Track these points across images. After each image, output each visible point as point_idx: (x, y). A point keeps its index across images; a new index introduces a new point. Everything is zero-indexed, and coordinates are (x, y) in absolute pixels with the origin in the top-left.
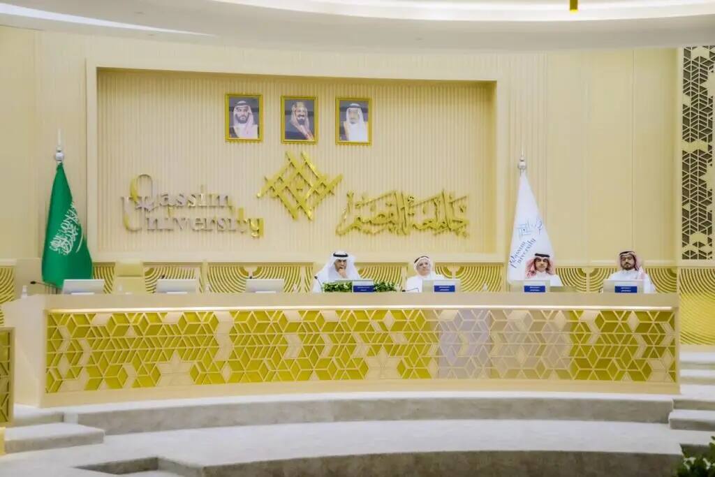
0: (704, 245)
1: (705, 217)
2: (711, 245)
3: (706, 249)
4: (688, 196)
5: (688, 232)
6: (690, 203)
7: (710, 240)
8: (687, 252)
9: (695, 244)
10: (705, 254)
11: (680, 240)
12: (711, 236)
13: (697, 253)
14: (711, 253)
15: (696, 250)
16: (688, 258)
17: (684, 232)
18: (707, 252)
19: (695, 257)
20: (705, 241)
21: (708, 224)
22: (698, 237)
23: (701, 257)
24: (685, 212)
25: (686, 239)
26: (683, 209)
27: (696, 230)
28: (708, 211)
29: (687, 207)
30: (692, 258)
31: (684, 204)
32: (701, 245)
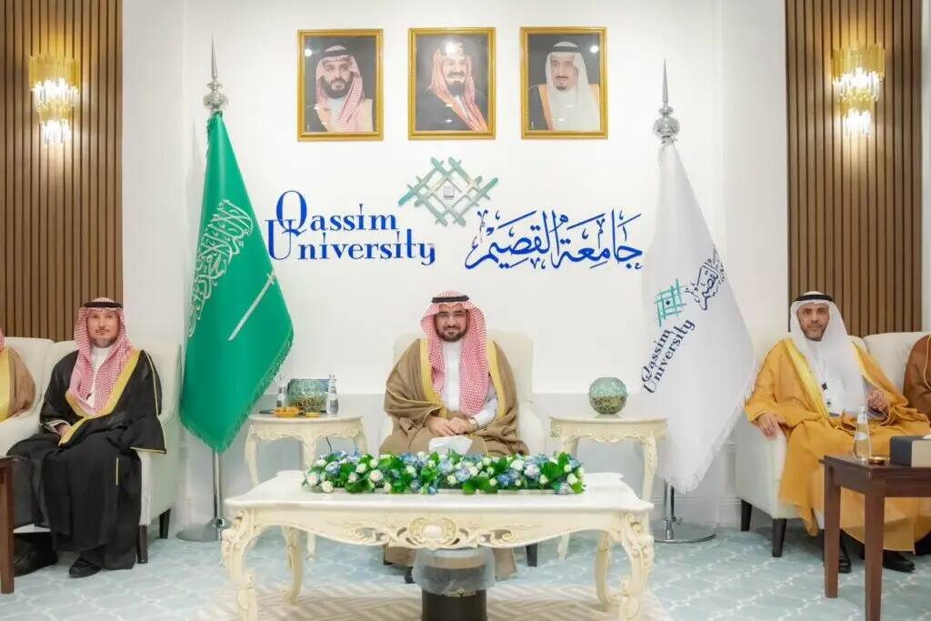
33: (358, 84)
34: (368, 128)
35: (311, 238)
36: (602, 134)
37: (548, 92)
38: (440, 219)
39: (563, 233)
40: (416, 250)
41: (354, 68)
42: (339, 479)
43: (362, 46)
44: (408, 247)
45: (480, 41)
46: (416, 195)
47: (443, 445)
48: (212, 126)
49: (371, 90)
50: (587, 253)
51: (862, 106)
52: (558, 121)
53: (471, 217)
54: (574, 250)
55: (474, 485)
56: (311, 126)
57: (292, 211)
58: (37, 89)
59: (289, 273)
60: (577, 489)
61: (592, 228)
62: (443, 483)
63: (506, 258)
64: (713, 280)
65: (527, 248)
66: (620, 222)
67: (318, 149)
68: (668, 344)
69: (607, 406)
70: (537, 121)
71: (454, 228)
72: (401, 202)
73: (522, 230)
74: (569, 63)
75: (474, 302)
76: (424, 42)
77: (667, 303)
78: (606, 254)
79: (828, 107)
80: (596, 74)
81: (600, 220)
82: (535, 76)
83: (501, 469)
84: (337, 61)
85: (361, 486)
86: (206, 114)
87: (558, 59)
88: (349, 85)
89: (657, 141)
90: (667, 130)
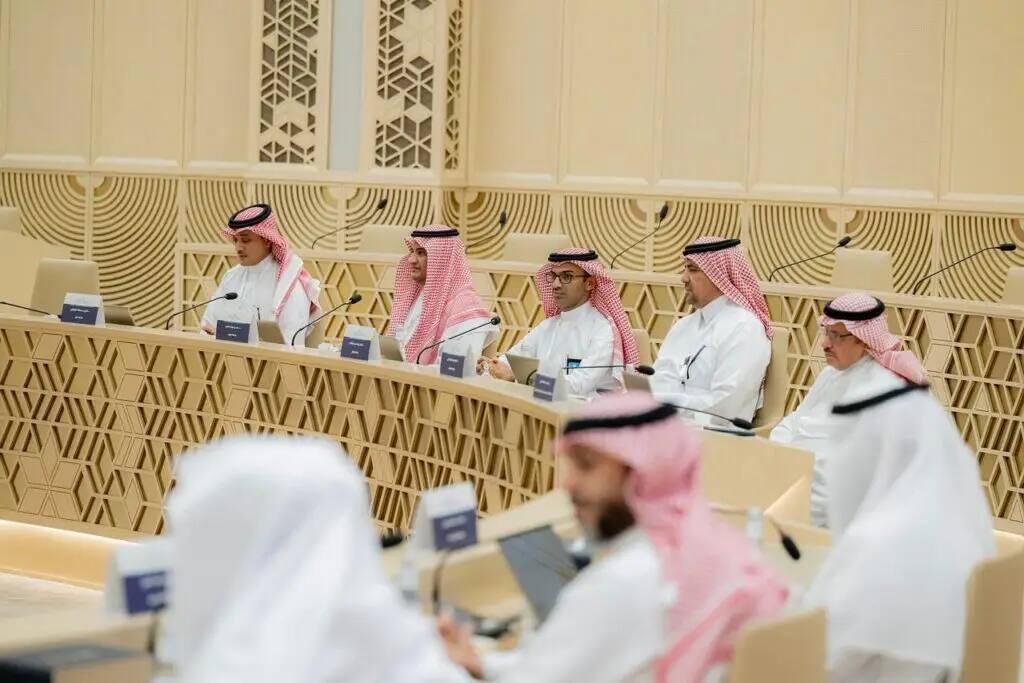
0: (300, 130)
1: (303, 64)
2: (313, 131)
3: (303, 140)
4: (274, 15)
5: (270, 98)
6: (277, 32)
7: (311, 119)
8: (268, 146)
9: (284, 128)
10: (301, 150)
11: (256, 118)
12: (314, 110)
13: (288, 148)
14: (311, 149)
15: (284, 139)
16: (269, 160)
17: (263, 99)
18: (306, 147)
19: (281, 159)
20: (302, 123)
21: (308, 80)
22: (289, 110)
23: (295, 159)
24: (267, 51)
25: (266, 113)
26: (265, 46)
27: (286, 93)
28: (310, 50)
29: (272, 40)
30: (277, 160)
31: (266, 32)
32: (295, 130)
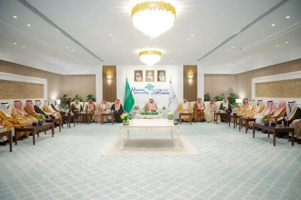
33: (140, 76)
34: (141, 80)
35: (135, 92)
36: (165, 81)
37: (160, 77)
38: (149, 90)
39: (161, 91)
40: (146, 93)
41: (140, 74)
42: (142, 114)
43: (141, 72)
44: (145, 93)
45: (153, 72)
46: (146, 87)
47: (150, 112)
48: (126, 82)
49: (142, 76)
50: (164, 93)
51: (191, 79)
52: (161, 80)
53: (152, 89)
54: (162, 93)
55: (151, 114)
56: (136, 80)
57: (134, 89)
58: (107, 77)
59: (134, 95)
60: (158, 114)
61: (164, 90)
62: (149, 114)
63: (155, 94)
64: (174, 97)
65: (157, 93)
66: (167, 90)
67: (136, 82)
68: (170, 103)
69: (164, 109)
70: (159, 80)
71: (150, 90)
72: (145, 88)
73: (157, 91)
74: (162, 74)
75: (153, 99)
76: (147, 72)
77: (170, 99)
78: (166, 93)
79: (188, 79)
80: (165, 75)
81: (165, 90)
82: (158, 75)
83: (153, 113)
84: (138, 73)
85: (144, 114)
86: (126, 81)
87: (161, 73)
88: (139, 76)
89: (170, 83)
90: (171, 82)
